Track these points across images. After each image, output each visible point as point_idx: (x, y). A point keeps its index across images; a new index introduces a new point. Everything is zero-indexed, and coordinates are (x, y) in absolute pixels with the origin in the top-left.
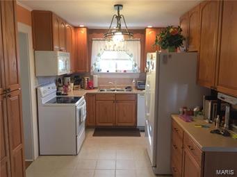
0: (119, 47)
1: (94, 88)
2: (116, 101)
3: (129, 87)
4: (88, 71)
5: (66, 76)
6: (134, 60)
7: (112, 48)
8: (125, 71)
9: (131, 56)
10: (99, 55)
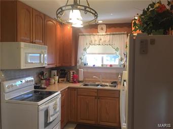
0: (105, 41)
1: (79, 82)
2: (97, 97)
3: (116, 82)
4: (73, 65)
5: (52, 69)
6: (120, 54)
7: (97, 42)
8: (111, 66)
9: (117, 49)
10: (85, 50)
